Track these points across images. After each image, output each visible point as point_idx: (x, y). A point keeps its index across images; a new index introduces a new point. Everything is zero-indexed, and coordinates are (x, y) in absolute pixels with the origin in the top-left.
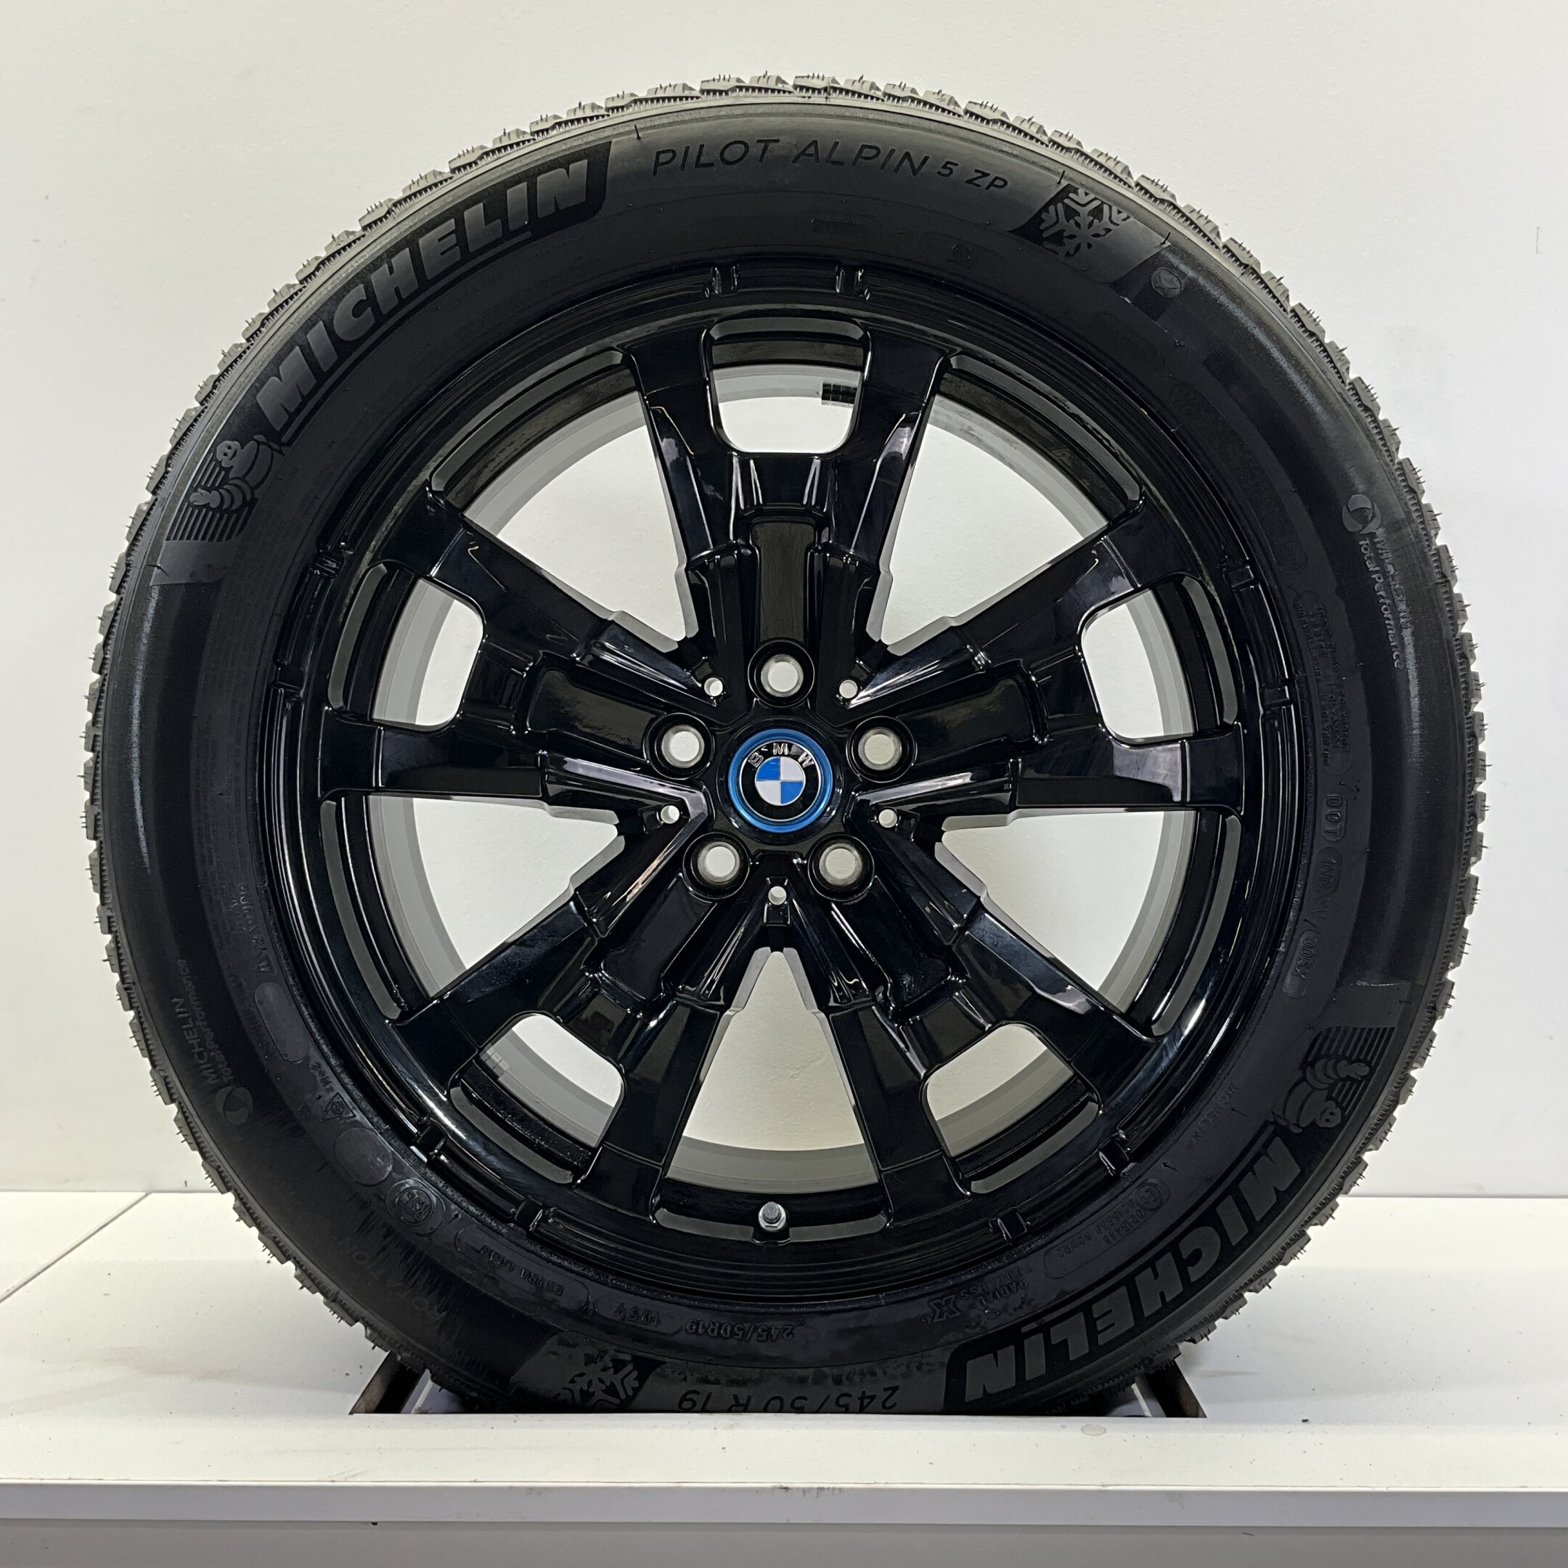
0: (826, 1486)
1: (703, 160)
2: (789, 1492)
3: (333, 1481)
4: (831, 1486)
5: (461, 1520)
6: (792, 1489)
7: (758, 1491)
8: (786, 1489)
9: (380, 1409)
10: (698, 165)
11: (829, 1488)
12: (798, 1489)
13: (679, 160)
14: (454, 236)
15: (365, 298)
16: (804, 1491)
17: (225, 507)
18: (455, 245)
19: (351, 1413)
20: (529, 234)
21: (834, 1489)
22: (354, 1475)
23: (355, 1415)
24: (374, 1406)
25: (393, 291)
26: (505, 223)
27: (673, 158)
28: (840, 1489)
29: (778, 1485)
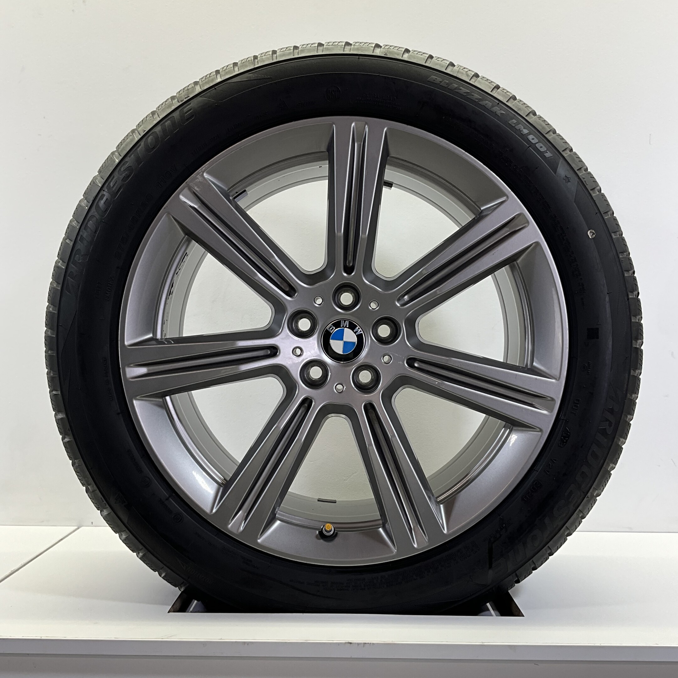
0: (367, 642)
2: (352, 645)
3: (162, 639)
4: (369, 642)
5: (215, 655)
6: (353, 643)
7: (339, 644)
8: (351, 643)
9: (180, 611)
11: (368, 643)
12: (355, 643)
16: (358, 644)
19: (169, 612)
21: (370, 643)
22: (170, 637)
23: (170, 613)
24: (178, 610)
28: (373, 643)
29: (347, 642)
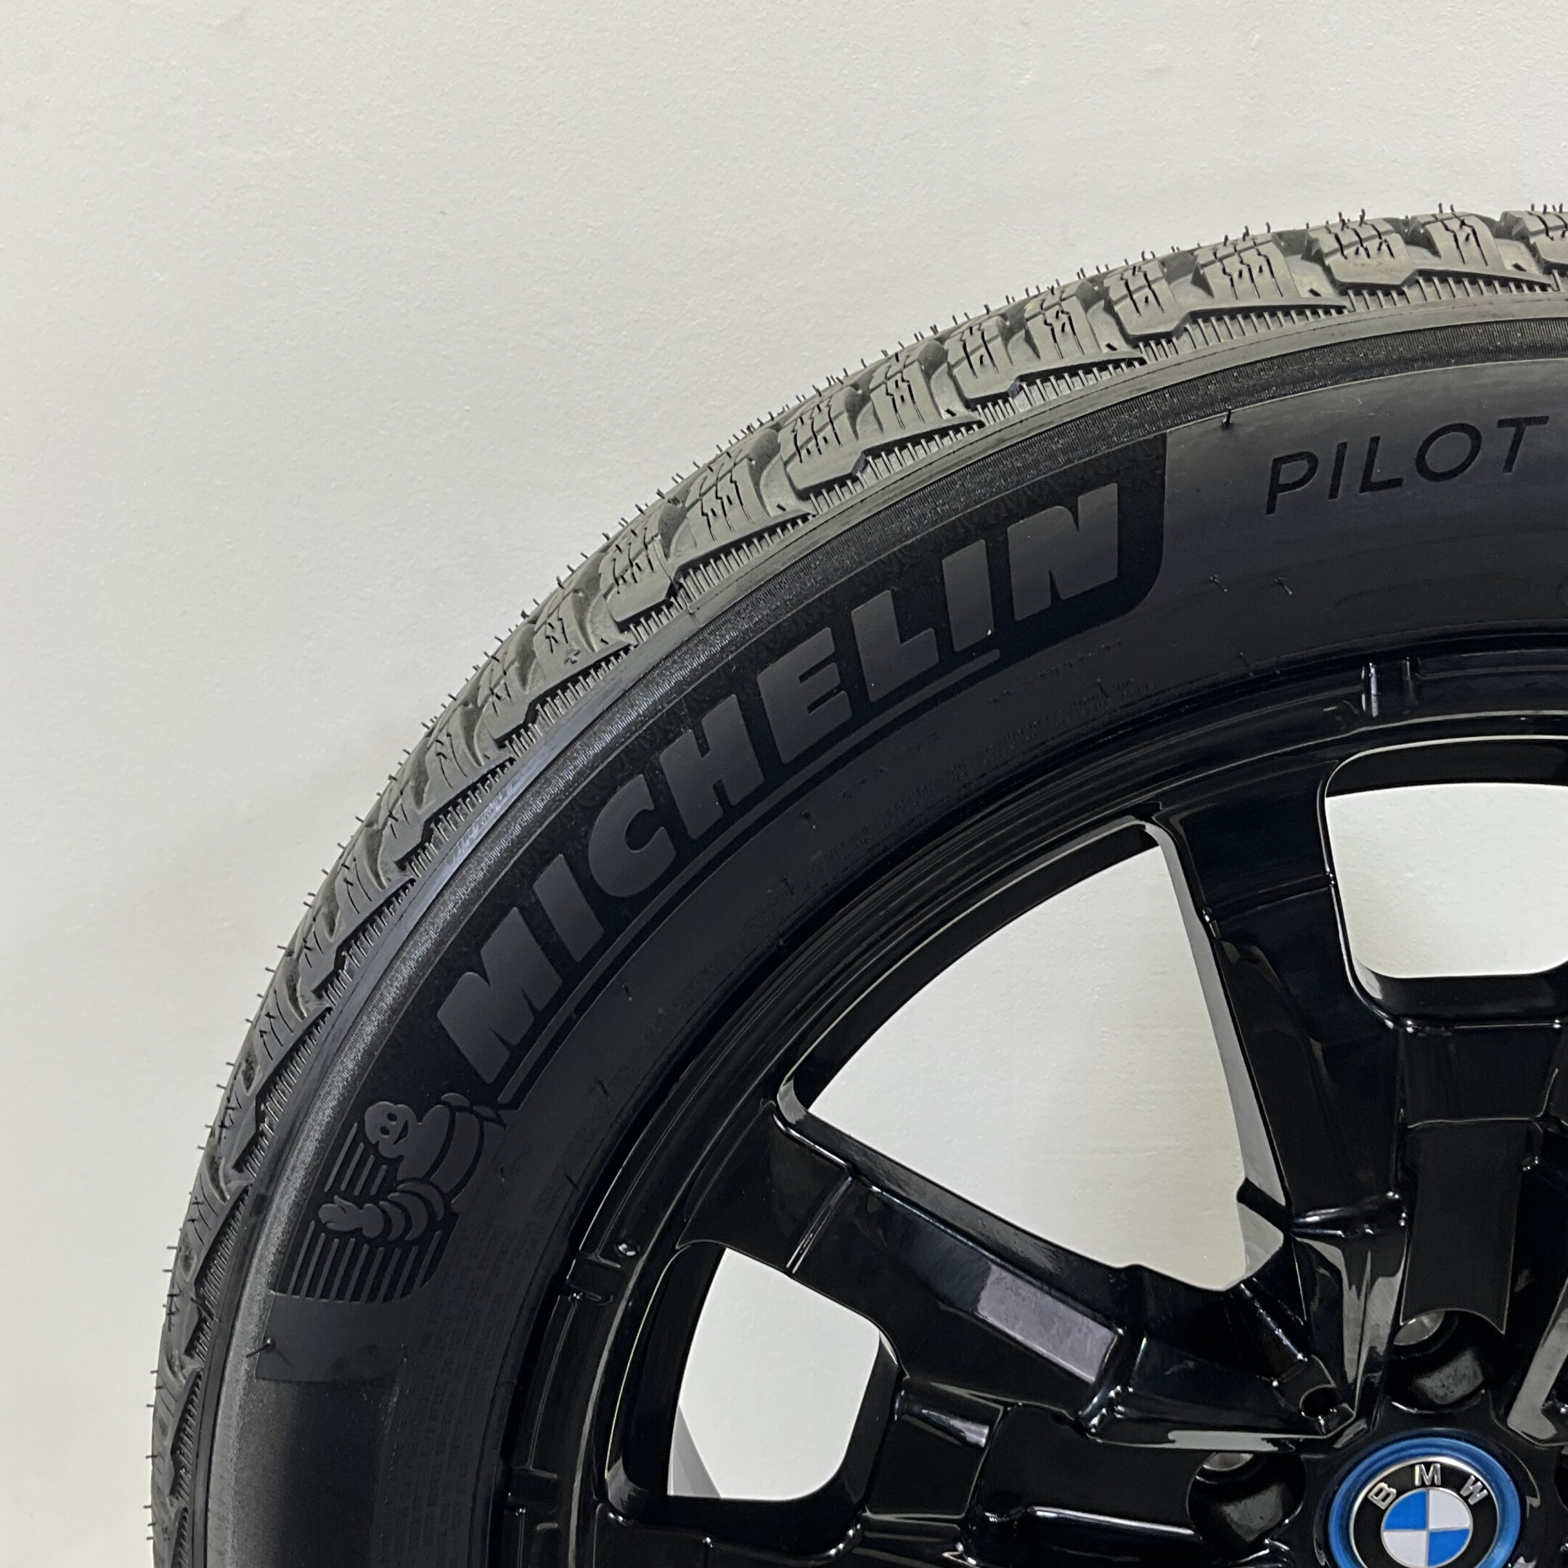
1: (1378, 474)
10: (1367, 485)
13: (1323, 476)
14: (833, 667)
15: (651, 807)
17: (393, 1236)
18: (839, 689)
20: (994, 655)
25: (712, 791)
26: (944, 638)
27: (1312, 471)
